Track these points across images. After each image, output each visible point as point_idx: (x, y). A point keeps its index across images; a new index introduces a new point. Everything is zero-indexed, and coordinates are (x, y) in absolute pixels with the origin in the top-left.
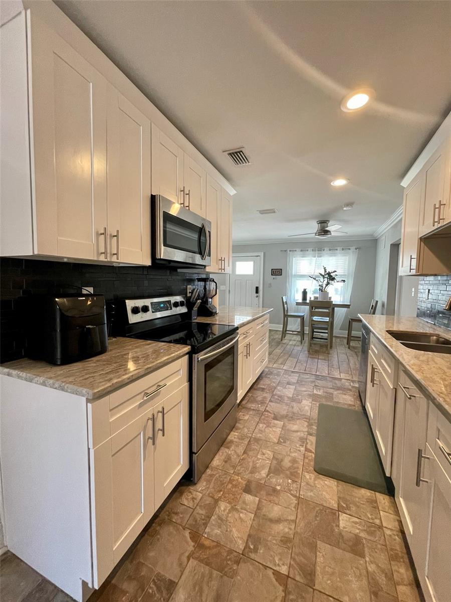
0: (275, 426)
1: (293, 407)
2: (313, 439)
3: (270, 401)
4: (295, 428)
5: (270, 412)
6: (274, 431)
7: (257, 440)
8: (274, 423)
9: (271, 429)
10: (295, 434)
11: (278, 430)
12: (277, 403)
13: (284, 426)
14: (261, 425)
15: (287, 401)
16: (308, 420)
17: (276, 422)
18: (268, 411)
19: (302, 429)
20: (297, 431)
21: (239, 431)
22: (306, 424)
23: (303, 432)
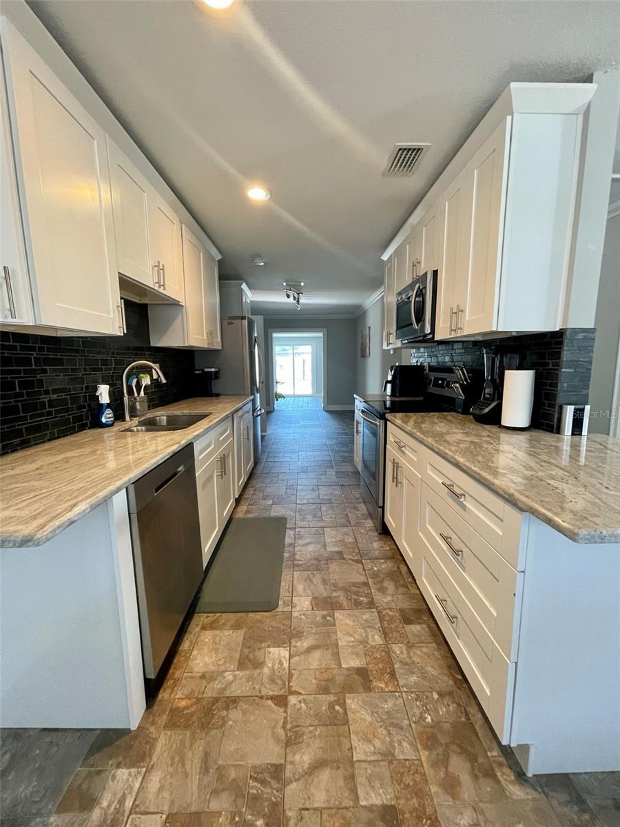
0: (335, 544)
1: (324, 581)
2: (288, 540)
3: (366, 584)
4: (311, 548)
5: (353, 560)
6: (332, 538)
7: (343, 526)
8: (337, 546)
9: (338, 539)
10: (308, 540)
11: (328, 540)
12: (354, 585)
13: (325, 546)
14: (351, 540)
15: (340, 596)
16: (296, 562)
17: (337, 549)
18: (357, 561)
19: (303, 549)
20: (307, 544)
21: (368, 529)
22: (297, 557)
23: (299, 546)
